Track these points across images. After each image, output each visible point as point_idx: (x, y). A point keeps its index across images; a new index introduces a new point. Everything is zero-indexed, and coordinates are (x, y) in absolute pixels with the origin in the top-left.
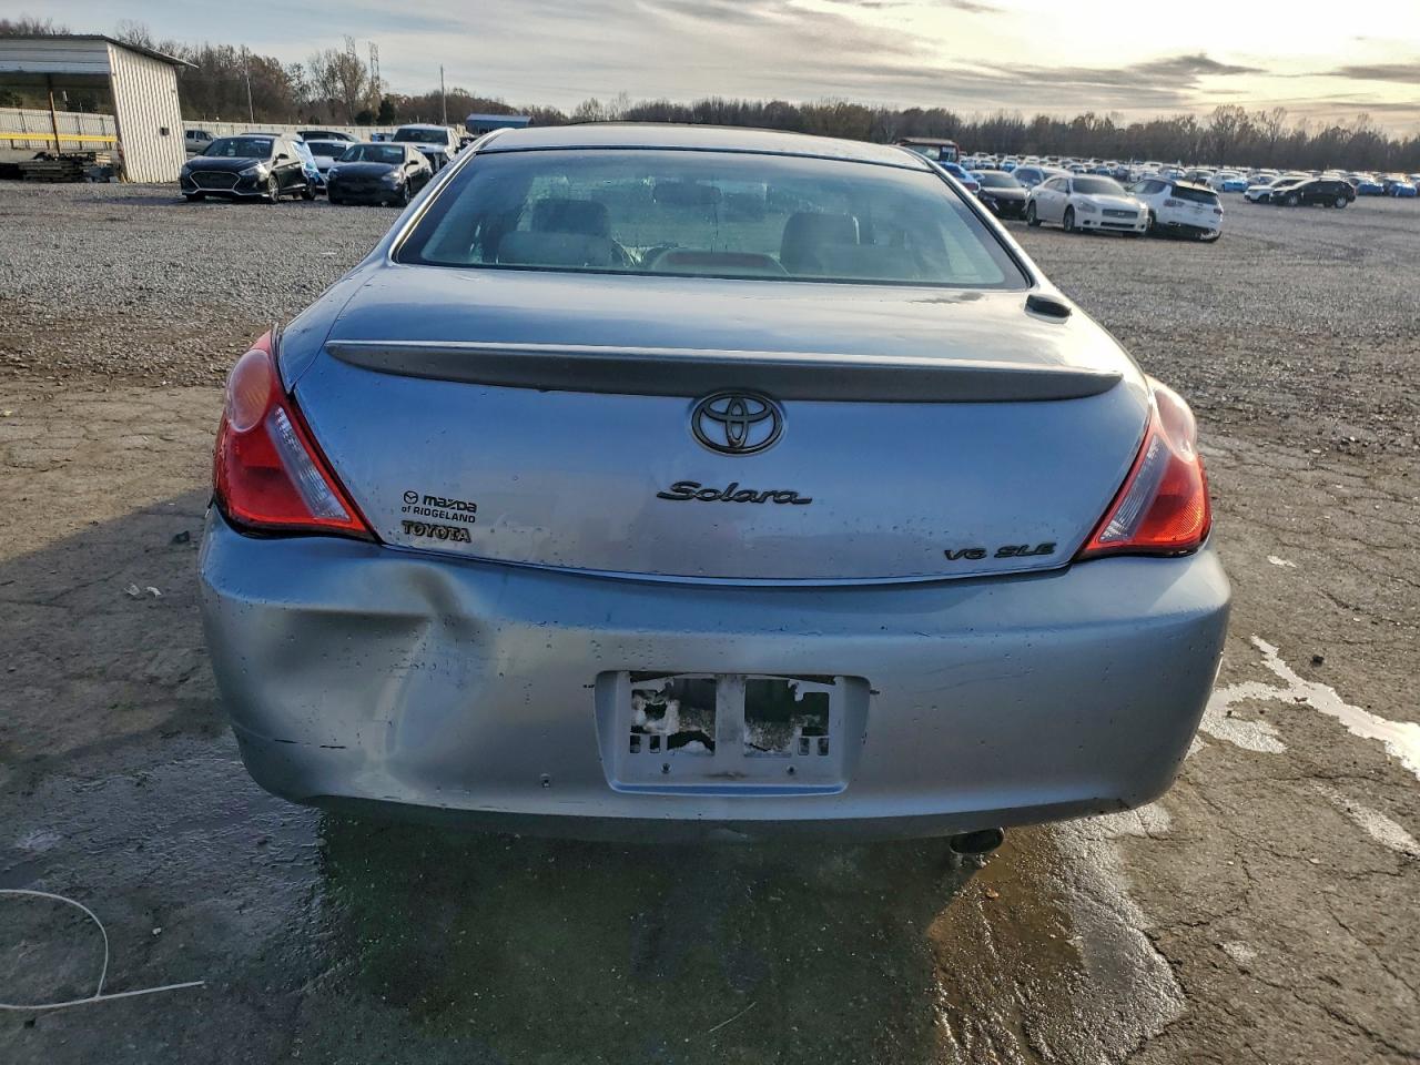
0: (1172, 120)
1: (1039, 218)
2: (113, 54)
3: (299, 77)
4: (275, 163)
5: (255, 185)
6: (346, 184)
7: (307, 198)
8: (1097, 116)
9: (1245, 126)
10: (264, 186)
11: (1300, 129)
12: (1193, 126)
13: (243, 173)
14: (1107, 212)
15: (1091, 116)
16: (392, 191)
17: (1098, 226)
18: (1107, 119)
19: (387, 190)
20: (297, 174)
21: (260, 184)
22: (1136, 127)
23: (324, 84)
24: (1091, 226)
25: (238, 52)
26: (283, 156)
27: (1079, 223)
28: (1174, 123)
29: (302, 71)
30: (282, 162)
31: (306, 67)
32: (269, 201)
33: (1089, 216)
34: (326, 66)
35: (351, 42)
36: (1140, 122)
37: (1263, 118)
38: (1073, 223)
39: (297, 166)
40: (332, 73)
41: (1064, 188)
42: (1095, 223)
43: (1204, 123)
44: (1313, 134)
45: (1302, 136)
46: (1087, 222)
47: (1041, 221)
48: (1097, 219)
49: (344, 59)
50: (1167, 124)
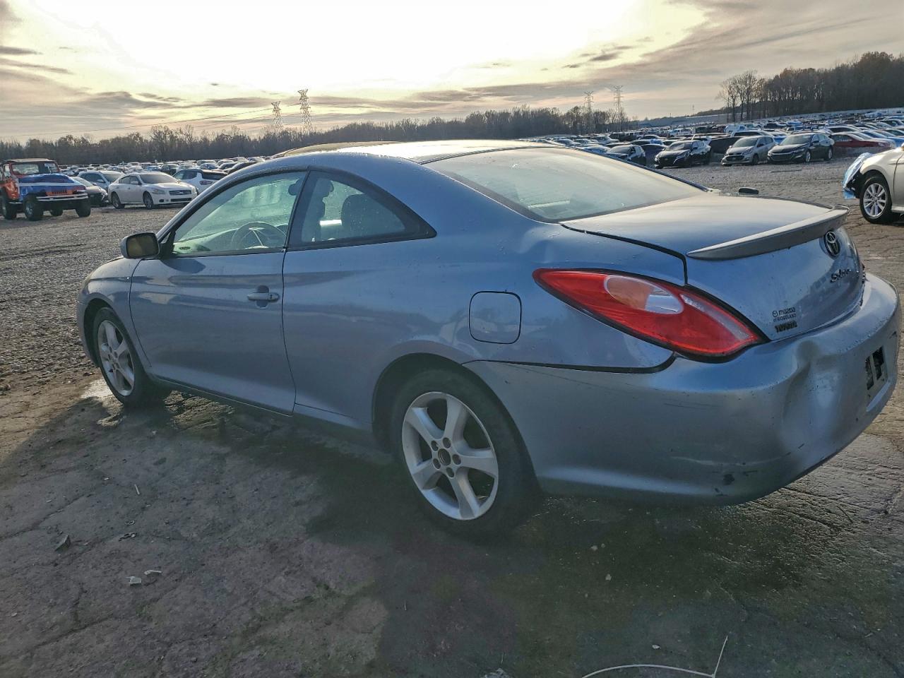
0: (127, 136)
1: (123, 203)
8: (74, 137)
9: (172, 137)
11: (203, 137)
12: (141, 139)
14: (172, 192)
15: (71, 138)
17: (170, 202)
18: (82, 138)
22: (104, 142)
24: (165, 202)
27: (156, 202)
28: (128, 138)
33: (162, 197)
36: (106, 138)
37: (181, 132)
38: (152, 202)
41: (137, 182)
42: (167, 201)
43: (148, 136)
44: (212, 138)
45: (205, 140)
46: (162, 201)
47: (125, 204)
48: (168, 198)
50: (124, 139)
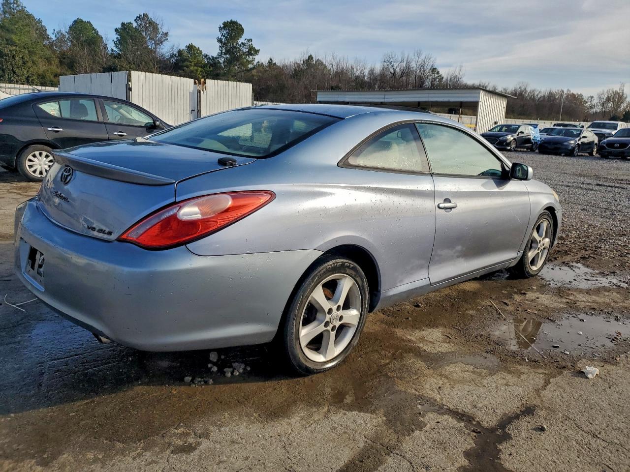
2: (482, 93)
3: (591, 101)
4: (518, 135)
5: (505, 144)
6: (546, 145)
7: (531, 150)
10: (509, 144)
13: (501, 138)
16: (568, 150)
19: (565, 149)
20: (528, 140)
21: (507, 143)
23: (603, 104)
25: (565, 92)
26: (522, 132)
29: (593, 99)
30: (521, 135)
31: (596, 97)
32: (510, 150)
34: (606, 96)
35: (622, 85)
39: (529, 137)
40: (608, 99)
49: (616, 93)
